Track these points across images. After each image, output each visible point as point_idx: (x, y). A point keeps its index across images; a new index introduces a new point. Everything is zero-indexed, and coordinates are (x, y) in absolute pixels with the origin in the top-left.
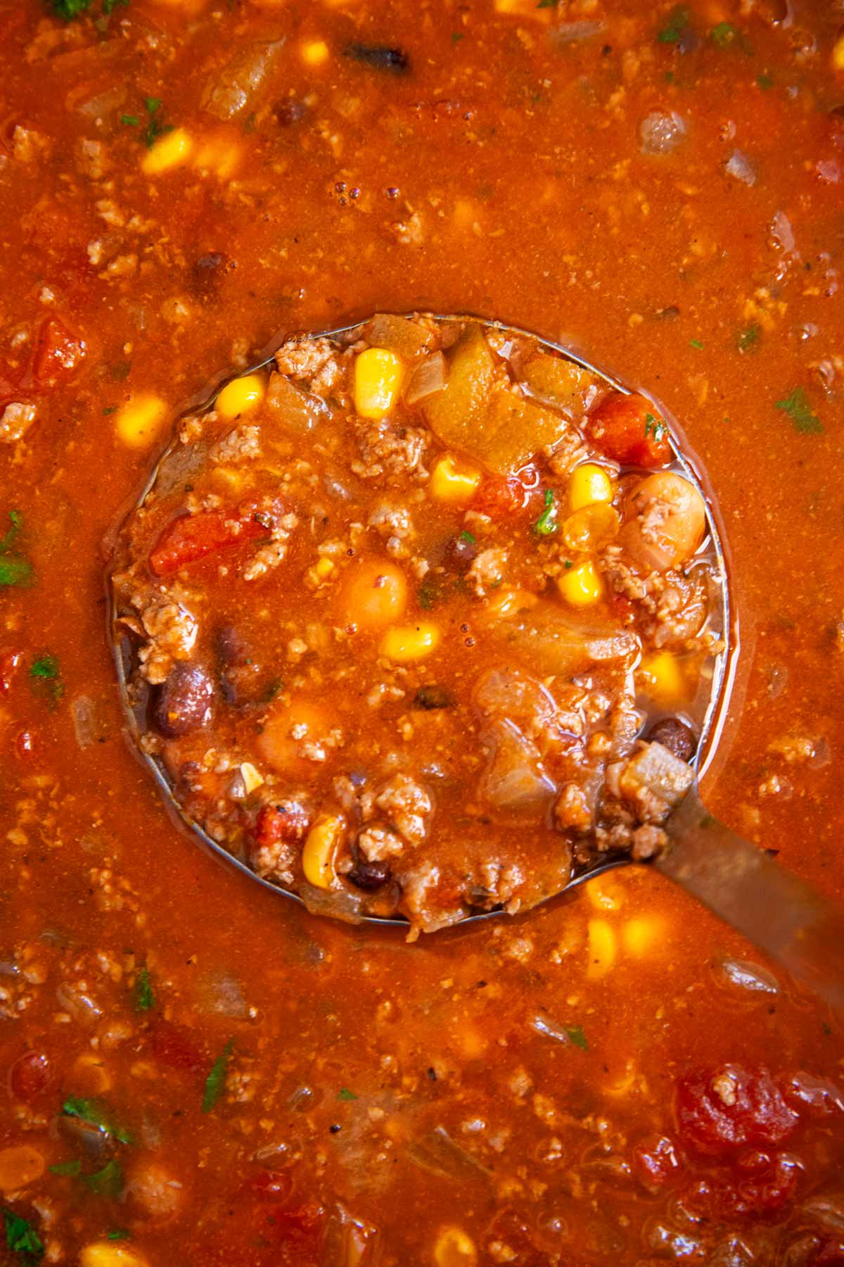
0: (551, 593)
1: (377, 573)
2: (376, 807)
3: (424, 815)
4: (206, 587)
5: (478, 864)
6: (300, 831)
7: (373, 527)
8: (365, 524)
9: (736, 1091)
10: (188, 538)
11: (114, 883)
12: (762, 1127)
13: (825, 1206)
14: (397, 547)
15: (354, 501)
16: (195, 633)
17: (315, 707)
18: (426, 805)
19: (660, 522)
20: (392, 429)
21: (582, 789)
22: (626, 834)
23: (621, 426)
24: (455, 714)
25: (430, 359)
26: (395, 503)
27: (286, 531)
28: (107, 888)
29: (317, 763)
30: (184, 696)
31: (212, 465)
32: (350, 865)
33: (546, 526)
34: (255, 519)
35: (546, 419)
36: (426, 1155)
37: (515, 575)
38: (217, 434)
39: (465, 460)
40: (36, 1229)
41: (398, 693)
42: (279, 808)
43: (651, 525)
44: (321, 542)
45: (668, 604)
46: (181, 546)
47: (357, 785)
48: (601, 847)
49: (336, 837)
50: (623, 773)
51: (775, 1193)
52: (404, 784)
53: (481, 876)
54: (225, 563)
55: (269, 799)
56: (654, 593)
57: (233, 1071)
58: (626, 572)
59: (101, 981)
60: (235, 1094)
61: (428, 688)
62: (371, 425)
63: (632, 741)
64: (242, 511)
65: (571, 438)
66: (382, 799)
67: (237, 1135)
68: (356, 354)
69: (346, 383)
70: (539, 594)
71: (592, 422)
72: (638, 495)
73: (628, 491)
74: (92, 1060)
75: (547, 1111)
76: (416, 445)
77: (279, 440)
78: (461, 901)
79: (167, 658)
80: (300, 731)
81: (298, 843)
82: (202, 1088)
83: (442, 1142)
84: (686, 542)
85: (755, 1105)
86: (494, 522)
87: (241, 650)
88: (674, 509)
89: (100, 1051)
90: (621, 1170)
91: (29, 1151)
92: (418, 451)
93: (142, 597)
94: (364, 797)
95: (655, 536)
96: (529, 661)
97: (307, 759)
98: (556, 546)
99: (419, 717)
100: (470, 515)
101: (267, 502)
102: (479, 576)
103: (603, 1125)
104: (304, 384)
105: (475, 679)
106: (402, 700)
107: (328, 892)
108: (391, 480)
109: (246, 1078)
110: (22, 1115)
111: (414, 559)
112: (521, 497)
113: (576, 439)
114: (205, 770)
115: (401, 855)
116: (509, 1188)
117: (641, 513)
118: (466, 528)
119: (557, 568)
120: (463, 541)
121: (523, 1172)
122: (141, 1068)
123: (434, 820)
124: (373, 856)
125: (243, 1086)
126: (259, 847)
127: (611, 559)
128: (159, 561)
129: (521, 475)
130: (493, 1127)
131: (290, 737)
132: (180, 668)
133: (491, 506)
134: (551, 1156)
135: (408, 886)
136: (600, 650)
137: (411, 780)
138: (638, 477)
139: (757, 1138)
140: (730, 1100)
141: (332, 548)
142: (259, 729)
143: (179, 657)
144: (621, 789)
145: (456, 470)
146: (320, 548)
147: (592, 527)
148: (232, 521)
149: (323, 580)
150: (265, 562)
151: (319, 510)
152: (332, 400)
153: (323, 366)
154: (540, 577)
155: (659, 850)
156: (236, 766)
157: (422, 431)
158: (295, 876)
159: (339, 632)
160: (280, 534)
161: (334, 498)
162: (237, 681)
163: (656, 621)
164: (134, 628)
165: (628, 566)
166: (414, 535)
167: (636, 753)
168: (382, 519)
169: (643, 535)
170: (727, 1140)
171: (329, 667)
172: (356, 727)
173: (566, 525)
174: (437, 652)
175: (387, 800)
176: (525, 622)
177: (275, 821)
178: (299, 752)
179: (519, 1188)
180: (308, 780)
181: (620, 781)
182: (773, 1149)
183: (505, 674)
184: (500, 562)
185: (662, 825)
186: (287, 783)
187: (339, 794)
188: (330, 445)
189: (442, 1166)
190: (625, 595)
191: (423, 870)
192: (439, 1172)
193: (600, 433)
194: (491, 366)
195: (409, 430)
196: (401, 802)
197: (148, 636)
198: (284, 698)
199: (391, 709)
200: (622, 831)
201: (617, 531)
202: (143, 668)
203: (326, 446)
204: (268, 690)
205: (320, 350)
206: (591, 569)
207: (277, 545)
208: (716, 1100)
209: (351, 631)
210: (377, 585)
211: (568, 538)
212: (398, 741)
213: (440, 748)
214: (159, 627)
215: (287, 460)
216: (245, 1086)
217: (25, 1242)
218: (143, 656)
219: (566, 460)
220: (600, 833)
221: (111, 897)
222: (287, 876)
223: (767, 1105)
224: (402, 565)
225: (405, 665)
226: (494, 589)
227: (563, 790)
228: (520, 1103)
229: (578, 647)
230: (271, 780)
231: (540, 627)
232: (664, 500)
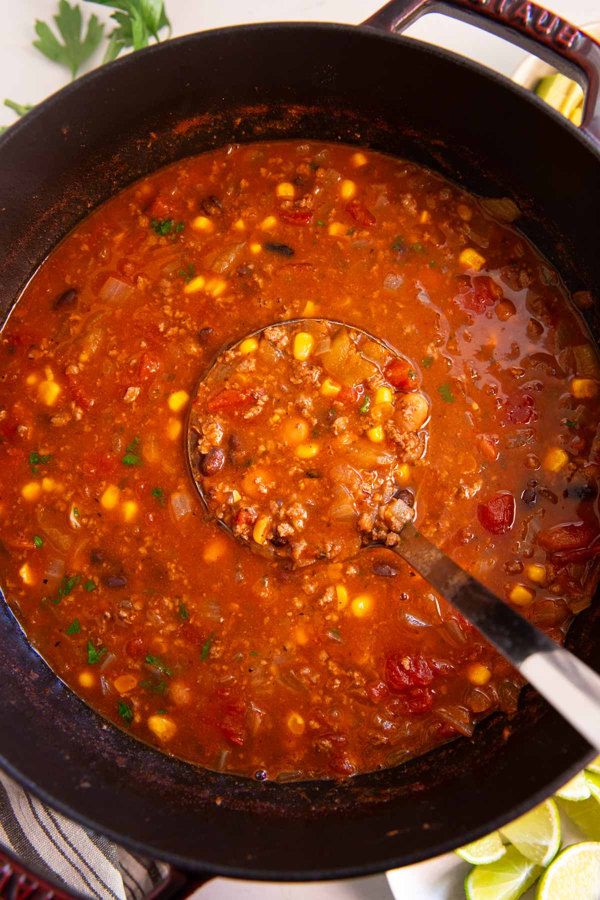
0: (364, 436)
1: (297, 422)
2: (286, 515)
3: (304, 520)
4: (230, 419)
5: (324, 543)
6: (253, 520)
7: (297, 404)
8: (294, 402)
9: (410, 664)
10: (225, 398)
11: (176, 568)
12: (420, 679)
13: (443, 710)
14: (306, 412)
15: (290, 393)
16: (221, 436)
17: (267, 472)
18: (305, 516)
19: (411, 413)
20: (307, 366)
21: (369, 515)
22: (385, 534)
23: (398, 373)
24: (322, 481)
25: (325, 339)
26: (307, 395)
27: (263, 402)
28: (174, 571)
29: (264, 494)
30: (214, 460)
31: (236, 372)
32: (272, 536)
33: (364, 409)
34: (252, 395)
35: (369, 367)
36: (285, 682)
37: (351, 428)
38: (239, 360)
39: (336, 380)
40: (131, 709)
41: (301, 470)
42: (246, 510)
43: (407, 413)
44: (276, 408)
45: (410, 446)
46: (221, 401)
47: (279, 505)
48: (374, 539)
49: (268, 525)
50: (386, 510)
51: (424, 705)
52: (298, 507)
53: (325, 548)
54: (237, 410)
55: (243, 506)
56: (405, 441)
57: (213, 646)
58: (395, 431)
59: (165, 609)
60: (214, 655)
61: (312, 469)
62: (299, 363)
63: (391, 498)
64: (247, 391)
65: (378, 376)
66: (289, 512)
67: (214, 671)
68: (296, 334)
69: (291, 345)
70: (360, 436)
71: (387, 370)
72: (403, 401)
73: (398, 399)
74: (160, 640)
75: (334, 668)
76: (316, 373)
77: (263, 366)
78: (316, 557)
79: (209, 444)
80: (258, 480)
81: (252, 525)
82: (201, 651)
83: (292, 677)
84: (419, 421)
85: (417, 670)
86: (345, 405)
87: (239, 445)
88: (417, 409)
89: (163, 636)
90: (363, 694)
91: (130, 677)
92: (317, 376)
93: (203, 419)
94: (281, 510)
95: (408, 419)
96: (355, 462)
97: (260, 492)
98: (368, 418)
99: (307, 480)
100: (336, 402)
101: (258, 389)
102: (336, 427)
103: (356, 675)
104: (275, 344)
105: (331, 468)
106: (302, 473)
107: (262, 546)
108: (305, 386)
109: (218, 649)
110: (130, 662)
111: (312, 418)
112: (356, 397)
113: (380, 376)
114: (218, 490)
115: (293, 535)
116: (316, 698)
117: (403, 408)
118: (333, 408)
119: (367, 427)
120: (332, 413)
121: (321, 692)
122: (179, 642)
123: (308, 522)
124: (282, 535)
125: (217, 651)
126: (236, 525)
127: (389, 425)
128: (211, 405)
129: (357, 388)
130: (313, 673)
131: (254, 482)
132: (214, 449)
133: (344, 399)
134: (335, 687)
135: (294, 548)
136: (381, 460)
137: (300, 506)
138: (402, 394)
139: (418, 683)
140: (408, 668)
141: (280, 411)
142: (243, 477)
143: (214, 444)
144: (384, 516)
145: (332, 384)
146: (275, 410)
147: (383, 412)
148: (242, 394)
149: (274, 423)
150: (253, 413)
151: (277, 396)
152: (284, 352)
153: (282, 337)
154: (361, 430)
155: (396, 543)
156: (231, 491)
157: (319, 368)
158: (249, 538)
159: (280, 445)
160: (261, 403)
161: (282, 391)
162: (235, 457)
163: (404, 451)
164: (198, 431)
165: (396, 429)
166: (313, 408)
167: (391, 502)
168: (301, 401)
169: (404, 417)
170: (406, 684)
171: (273, 458)
172: (281, 482)
173: (372, 410)
174: (317, 456)
175: (291, 513)
176: (353, 447)
177: (244, 515)
178: (257, 489)
179: (319, 698)
180: (261, 500)
181: (384, 513)
182: (423, 687)
183: (344, 466)
184: (346, 423)
185: (399, 533)
186: (252, 500)
187: (271, 507)
188: (282, 370)
189: (291, 686)
190: (393, 440)
191: (301, 543)
192: (289, 688)
193: (390, 375)
194: (349, 344)
195: (314, 367)
196: (296, 514)
197: (203, 435)
198: (254, 466)
199: (296, 477)
200: (383, 533)
201: (393, 414)
202: (199, 447)
203: (280, 369)
204: (247, 463)
205: (282, 331)
206: (381, 429)
207: (259, 407)
208: (402, 668)
209: (284, 445)
210: (297, 427)
211: (373, 415)
212: (298, 489)
213: (314, 494)
214: (208, 432)
215: (265, 374)
216: (218, 652)
217: (126, 714)
218: (200, 442)
219: (375, 384)
220: (374, 533)
221: (175, 574)
222: (246, 537)
223: (422, 670)
224: (307, 420)
225: (304, 460)
226: (342, 433)
227: (362, 515)
228: (323, 664)
229: (374, 458)
230: (244, 499)
231: (359, 449)
232: (412, 405)
